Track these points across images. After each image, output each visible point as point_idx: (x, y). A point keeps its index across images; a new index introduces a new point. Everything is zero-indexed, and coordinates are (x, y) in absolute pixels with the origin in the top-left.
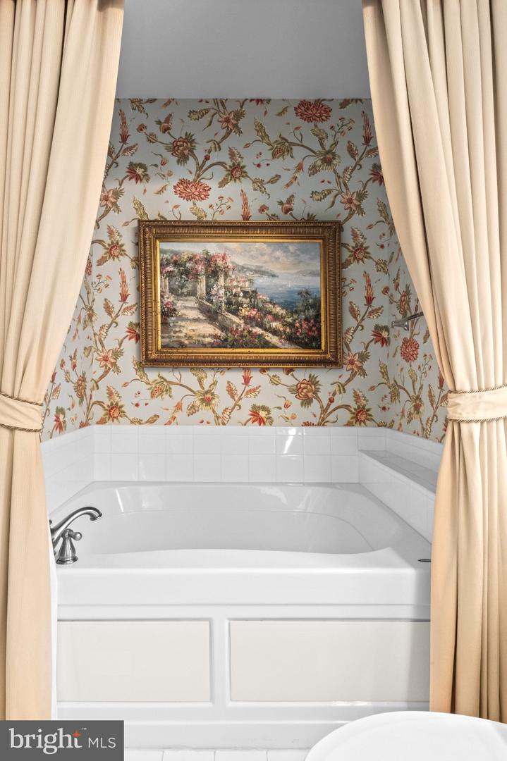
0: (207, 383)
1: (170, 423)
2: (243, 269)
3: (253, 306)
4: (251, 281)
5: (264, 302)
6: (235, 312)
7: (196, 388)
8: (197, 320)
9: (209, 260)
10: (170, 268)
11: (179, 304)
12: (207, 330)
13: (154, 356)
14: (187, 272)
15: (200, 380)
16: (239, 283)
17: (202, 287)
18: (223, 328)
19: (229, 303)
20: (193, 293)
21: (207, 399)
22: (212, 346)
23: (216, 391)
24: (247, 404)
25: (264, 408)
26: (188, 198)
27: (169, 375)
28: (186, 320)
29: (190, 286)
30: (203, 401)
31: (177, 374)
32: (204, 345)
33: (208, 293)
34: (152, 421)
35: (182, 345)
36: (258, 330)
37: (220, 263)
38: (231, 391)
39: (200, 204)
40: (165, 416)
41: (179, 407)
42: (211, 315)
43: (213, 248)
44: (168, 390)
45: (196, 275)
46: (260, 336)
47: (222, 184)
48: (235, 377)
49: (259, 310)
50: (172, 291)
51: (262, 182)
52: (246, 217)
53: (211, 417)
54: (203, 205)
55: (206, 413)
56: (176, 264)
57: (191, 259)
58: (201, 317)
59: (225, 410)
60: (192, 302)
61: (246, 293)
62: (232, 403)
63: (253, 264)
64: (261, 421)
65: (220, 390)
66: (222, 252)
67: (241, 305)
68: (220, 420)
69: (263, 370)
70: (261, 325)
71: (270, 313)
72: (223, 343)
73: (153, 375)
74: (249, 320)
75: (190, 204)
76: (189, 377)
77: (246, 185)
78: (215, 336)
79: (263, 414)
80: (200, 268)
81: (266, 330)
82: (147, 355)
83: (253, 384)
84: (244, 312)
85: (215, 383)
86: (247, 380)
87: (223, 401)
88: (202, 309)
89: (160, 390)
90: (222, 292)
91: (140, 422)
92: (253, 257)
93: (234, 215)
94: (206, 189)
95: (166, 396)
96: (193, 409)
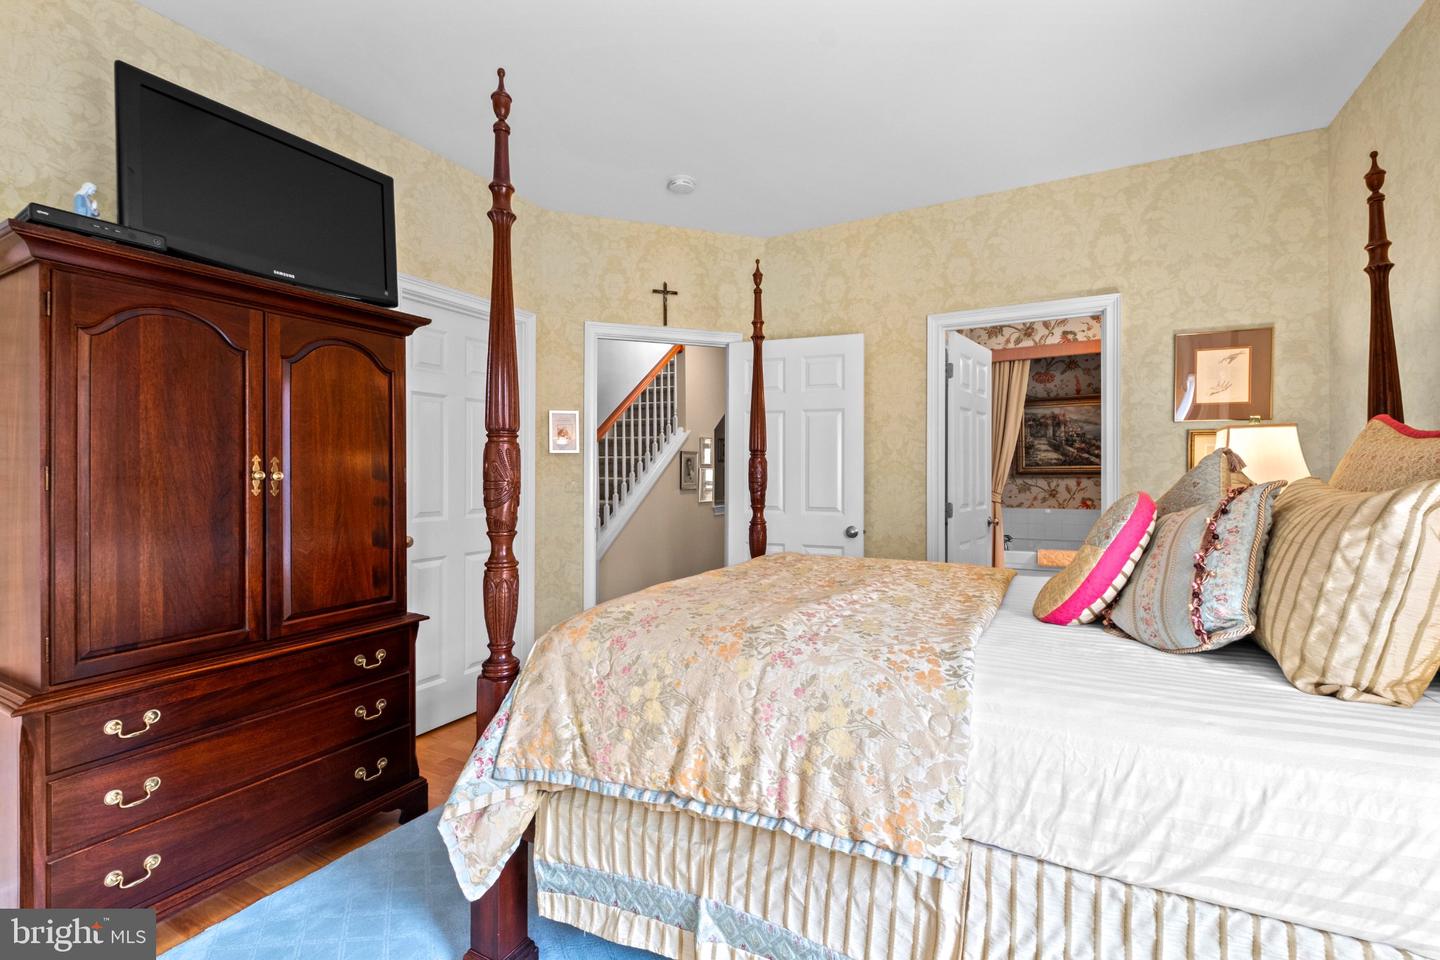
0: (1053, 485)
1: (1029, 507)
2: (1076, 421)
3: (1083, 442)
4: (1082, 428)
5: (1090, 439)
6: (1071, 446)
7: (1047, 488)
8: (1047, 451)
9: (1054, 417)
10: (1031, 423)
11: (1036, 442)
12: (1053, 456)
13: (1021, 470)
14: (1041, 424)
15: (1049, 484)
16: (1074, 429)
17: (1050, 432)
18: (1063, 455)
19: (1067, 440)
20: (1045, 436)
21: (1053, 494)
22: (1056, 464)
23: (1059, 489)
24: (1079, 497)
25: (1090, 499)
26: (1041, 382)
27: (1029, 481)
28: (1040, 451)
29: (1043, 432)
30: (1051, 495)
31: (1034, 480)
32: (1052, 465)
33: (1054, 435)
34: (1020, 505)
35: (1038, 465)
36: (1086, 455)
37: (1061, 418)
38: (1068, 490)
39: (1048, 385)
40: (1029, 503)
41: (1035, 498)
42: (1056, 448)
43: (1057, 410)
44: (1029, 489)
45: (1046, 426)
46: (1087, 458)
47: (1062, 373)
48: (1072, 482)
49: (1087, 444)
50: (1032, 435)
51: (1089, 369)
52: (1078, 391)
53: (1056, 505)
54: (1050, 385)
55: (1052, 501)
56: (1034, 420)
57: (1043, 417)
58: (1049, 448)
59: (1065, 500)
60: (1044, 441)
61: (1078, 435)
62: (1069, 496)
63: (1083, 418)
64: (1088, 507)
65: (1062, 489)
66: (1062, 412)
67: (1075, 441)
68: (1061, 506)
69: (1089, 478)
70: (1088, 453)
71: (1094, 445)
72: (1064, 463)
73: (1019, 481)
74: (1080, 450)
75: (1042, 386)
76: (1042, 482)
77: (1079, 373)
78: (1058, 459)
79: (1089, 503)
80: (1049, 422)
81: (1091, 455)
82: (1017, 469)
83: (1082, 485)
84: (1077, 445)
85: (1058, 485)
86: (1079, 484)
87: (1063, 495)
88: (1050, 444)
89: (1025, 489)
90: (1063, 434)
91: (1012, 507)
92: (1082, 414)
93: (1071, 390)
94: (1053, 377)
95: (1028, 492)
96: (1044, 500)
